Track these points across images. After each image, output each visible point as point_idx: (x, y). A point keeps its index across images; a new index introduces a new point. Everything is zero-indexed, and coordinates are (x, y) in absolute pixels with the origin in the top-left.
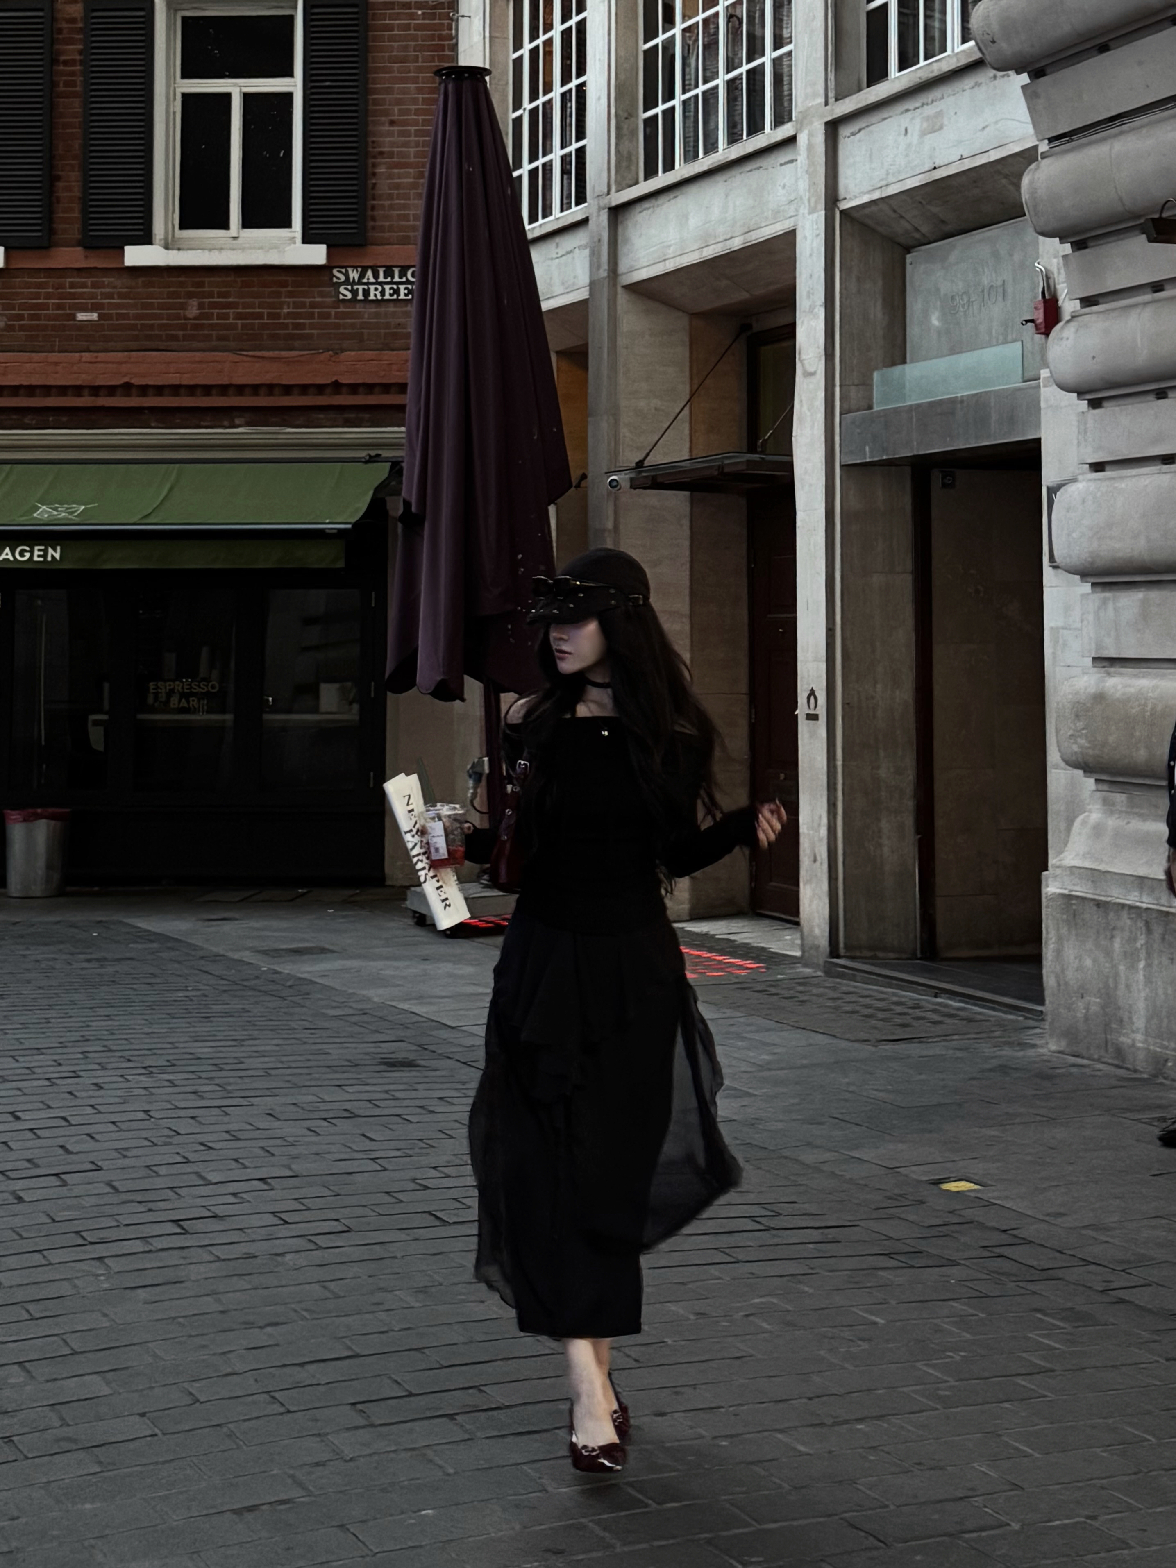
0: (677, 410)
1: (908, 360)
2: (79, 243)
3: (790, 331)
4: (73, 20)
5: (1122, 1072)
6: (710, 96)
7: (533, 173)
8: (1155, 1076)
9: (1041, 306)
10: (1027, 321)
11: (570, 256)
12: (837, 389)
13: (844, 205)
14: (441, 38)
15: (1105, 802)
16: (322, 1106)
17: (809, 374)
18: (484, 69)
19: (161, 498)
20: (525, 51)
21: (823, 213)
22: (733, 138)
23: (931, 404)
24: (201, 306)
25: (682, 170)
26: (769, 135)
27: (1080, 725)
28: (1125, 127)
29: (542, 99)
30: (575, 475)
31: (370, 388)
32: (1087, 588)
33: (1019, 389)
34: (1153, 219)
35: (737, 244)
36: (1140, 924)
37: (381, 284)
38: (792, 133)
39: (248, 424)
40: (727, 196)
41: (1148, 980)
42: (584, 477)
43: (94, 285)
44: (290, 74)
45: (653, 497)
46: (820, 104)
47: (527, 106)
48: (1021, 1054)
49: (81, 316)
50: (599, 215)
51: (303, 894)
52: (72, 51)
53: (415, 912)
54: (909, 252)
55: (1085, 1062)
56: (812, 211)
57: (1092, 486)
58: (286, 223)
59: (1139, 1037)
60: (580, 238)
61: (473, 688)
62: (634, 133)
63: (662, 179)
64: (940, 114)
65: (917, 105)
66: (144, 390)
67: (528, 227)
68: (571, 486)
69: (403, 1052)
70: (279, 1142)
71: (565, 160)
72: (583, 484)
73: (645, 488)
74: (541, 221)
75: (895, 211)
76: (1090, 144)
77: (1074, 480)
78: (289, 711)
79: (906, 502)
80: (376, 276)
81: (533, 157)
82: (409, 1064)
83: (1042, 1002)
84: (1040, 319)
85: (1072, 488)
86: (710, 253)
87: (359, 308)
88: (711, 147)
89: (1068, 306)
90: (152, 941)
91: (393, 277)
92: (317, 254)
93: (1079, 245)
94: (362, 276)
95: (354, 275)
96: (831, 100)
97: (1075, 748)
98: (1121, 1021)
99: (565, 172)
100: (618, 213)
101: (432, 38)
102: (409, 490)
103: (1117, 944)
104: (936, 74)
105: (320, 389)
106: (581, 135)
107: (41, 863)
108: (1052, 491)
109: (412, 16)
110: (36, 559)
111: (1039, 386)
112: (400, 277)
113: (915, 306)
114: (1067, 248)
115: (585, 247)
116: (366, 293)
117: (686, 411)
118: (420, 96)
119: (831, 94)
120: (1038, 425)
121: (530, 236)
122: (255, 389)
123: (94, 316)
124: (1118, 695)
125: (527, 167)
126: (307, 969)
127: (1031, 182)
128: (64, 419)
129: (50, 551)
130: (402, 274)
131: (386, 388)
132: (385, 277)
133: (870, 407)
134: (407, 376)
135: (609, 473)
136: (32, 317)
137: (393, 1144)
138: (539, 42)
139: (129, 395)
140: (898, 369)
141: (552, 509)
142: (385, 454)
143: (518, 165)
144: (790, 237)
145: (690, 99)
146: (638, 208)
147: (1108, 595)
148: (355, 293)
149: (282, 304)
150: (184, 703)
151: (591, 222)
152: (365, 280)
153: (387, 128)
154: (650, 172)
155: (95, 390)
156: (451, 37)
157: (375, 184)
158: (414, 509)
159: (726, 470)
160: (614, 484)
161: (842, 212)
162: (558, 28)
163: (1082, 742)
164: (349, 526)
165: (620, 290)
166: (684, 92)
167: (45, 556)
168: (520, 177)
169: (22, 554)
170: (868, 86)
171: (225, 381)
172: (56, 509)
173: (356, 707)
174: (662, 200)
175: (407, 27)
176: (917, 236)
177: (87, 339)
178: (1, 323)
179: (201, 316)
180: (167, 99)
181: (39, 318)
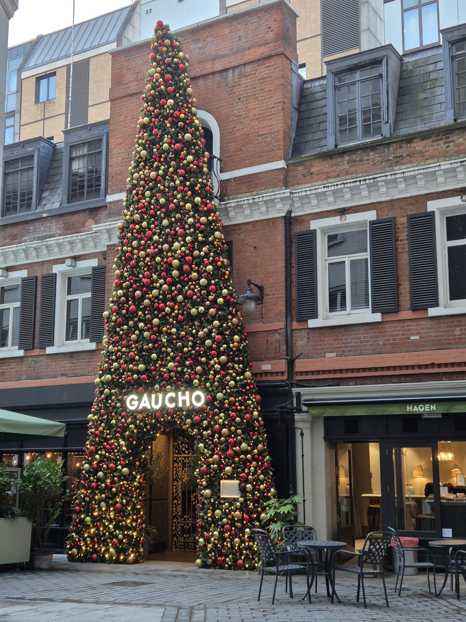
2: (410, 309)
4: (403, 224)
24: (461, 330)
43: (417, 325)
49: (412, 338)
52: (403, 235)
66: (439, 365)
110: (427, 410)
123: (418, 337)
128: (408, 379)
129: (432, 406)
136: (393, 339)
139: (433, 368)
155: (420, 367)
167: (430, 409)
169: (421, 408)
177: (415, 347)
178: (381, 343)
179: (461, 334)
180: (442, 249)
181: (396, 339)
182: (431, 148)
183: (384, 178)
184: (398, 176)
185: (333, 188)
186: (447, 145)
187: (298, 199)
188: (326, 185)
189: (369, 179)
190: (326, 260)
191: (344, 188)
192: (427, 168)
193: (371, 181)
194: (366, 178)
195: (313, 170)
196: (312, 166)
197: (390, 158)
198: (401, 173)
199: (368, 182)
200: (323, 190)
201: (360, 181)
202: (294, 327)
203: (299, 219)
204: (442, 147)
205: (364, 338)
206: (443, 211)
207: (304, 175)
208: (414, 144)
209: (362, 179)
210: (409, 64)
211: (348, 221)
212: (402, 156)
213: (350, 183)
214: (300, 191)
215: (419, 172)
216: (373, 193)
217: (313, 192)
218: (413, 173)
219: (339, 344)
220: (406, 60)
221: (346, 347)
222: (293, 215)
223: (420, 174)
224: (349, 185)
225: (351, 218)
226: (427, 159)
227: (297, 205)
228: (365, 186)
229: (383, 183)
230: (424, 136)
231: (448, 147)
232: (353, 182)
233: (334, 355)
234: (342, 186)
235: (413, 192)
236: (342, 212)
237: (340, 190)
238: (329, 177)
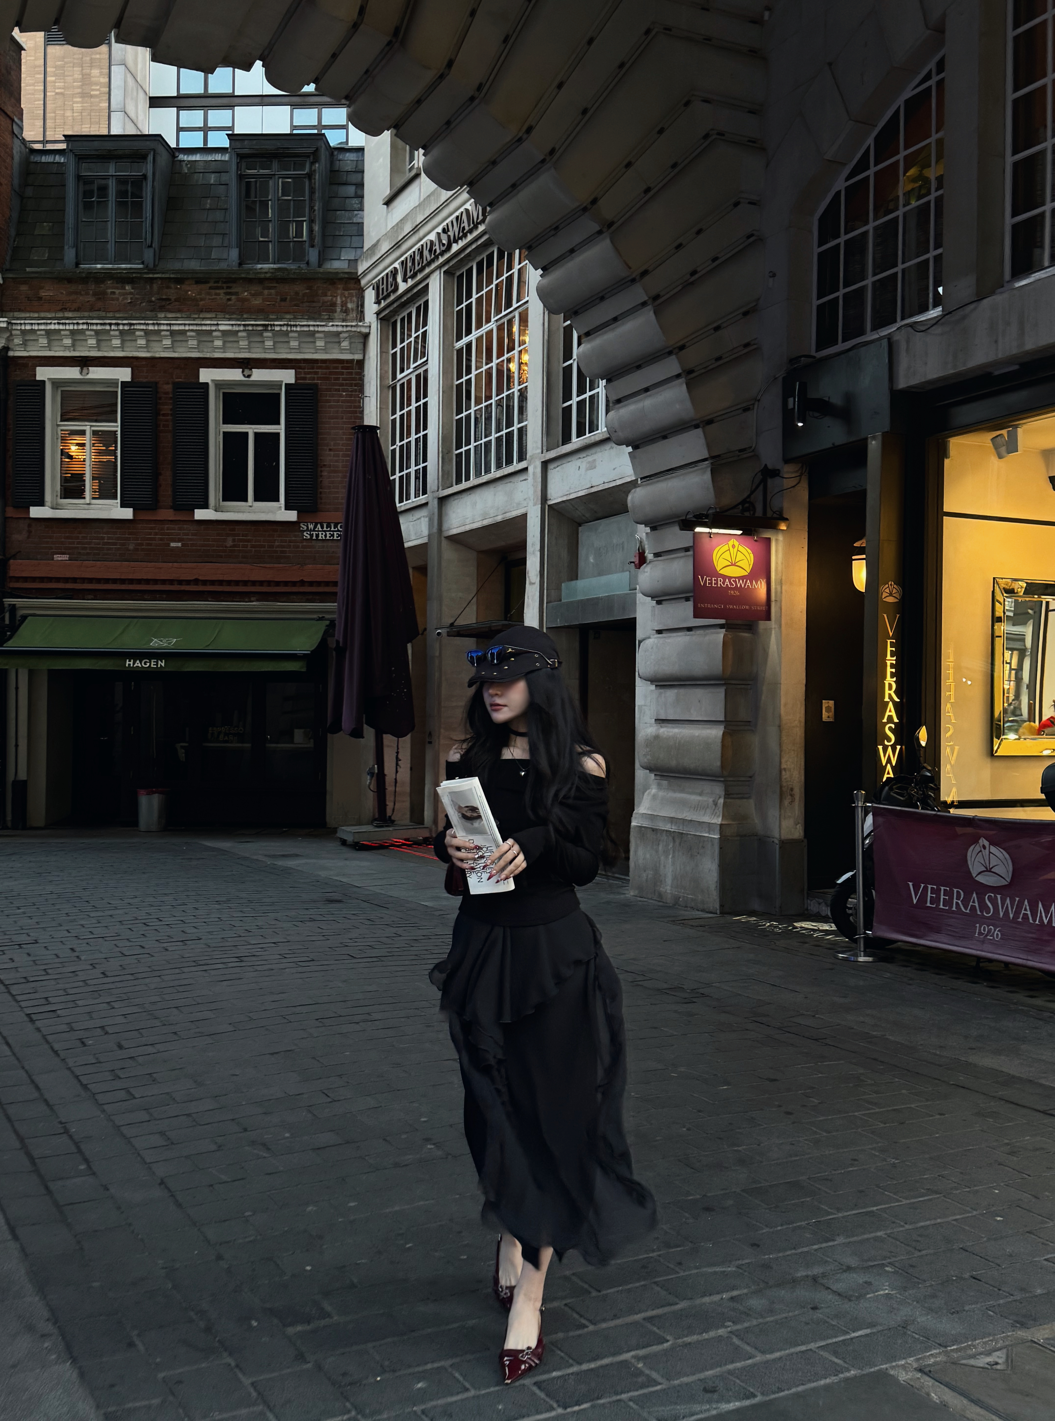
0: (470, 599)
1: (579, 578)
2: (171, 508)
3: (523, 561)
4: (167, 393)
5: (661, 904)
6: (488, 444)
7: (401, 478)
8: (675, 905)
9: (637, 556)
10: (631, 562)
11: (419, 521)
12: (545, 591)
13: (550, 503)
14: (355, 407)
15: (659, 785)
16: (300, 917)
17: (531, 584)
18: (376, 427)
19: (215, 636)
20: (397, 416)
21: (540, 506)
22: (499, 466)
23: (588, 600)
24: (234, 540)
25: (473, 481)
26: (516, 466)
27: (648, 749)
28: (673, 475)
29: (406, 441)
30: (421, 629)
31: (319, 584)
32: (653, 687)
33: (627, 594)
34: (682, 520)
35: (499, 519)
36: (671, 838)
37: (325, 531)
38: (526, 466)
39: (257, 600)
40: (495, 495)
41: (673, 863)
42: (425, 629)
43: (180, 529)
44: (278, 423)
45: (458, 641)
46: (539, 453)
47: (398, 444)
48: (618, 897)
49: (173, 545)
50: (433, 501)
51: (285, 831)
52: (166, 409)
53: (341, 839)
54: (580, 526)
55: (645, 900)
56: (535, 505)
57: (656, 641)
58: (277, 500)
59: (669, 888)
60: (423, 513)
61: (369, 732)
62: (451, 460)
63: (464, 485)
64: (595, 460)
65: (584, 456)
66: (205, 582)
67: (398, 505)
68: (419, 634)
69: (336, 896)
70: (280, 929)
71: (417, 472)
72: (425, 633)
73: (454, 636)
74: (405, 502)
75: (573, 507)
76: (658, 481)
77: (649, 638)
78: (277, 743)
79: (577, 645)
80: (322, 527)
81: (401, 470)
82: (339, 901)
83: (628, 875)
84: (637, 562)
85: (647, 641)
86: (486, 522)
87: (314, 543)
88: (488, 470)
89: (650, 556)
90: (213, 851)
91: (331, 528)
92: (292, 516)
93: (653, 529)
94: (315, 527)
95: (311, 526)
96: (545, 451)
97: (646, 760)
98: (661, 881)
99: (417, 478)
100: (443, 501)
101: (350, 407)
102: (339, 634)
103: (660, 848)
104: (593, 442)
105: (294, 584)
106: (425, 460)
107: (156, 814)
108: (640, 642)
109: (341, 396)
110: (152, 666)
111: (636, 593)
112: (334, 528)
113: (582, 552)
114: (648, 530)
115: (426, 517)
116: (317, 536)
117: (475, 599)
118: (344, 437)
119: (545, 448)
120: (635, 611)
121: (399, 510)
122: (261, 583)
123: (179, 544)
124: (665, 736)
125: (397, 476)
126: (291, 863)
127: (632, 498)
128: (165, 596)
129: (160, 662)
130: (336, 526)
131: (327, 584)
132: (327, 528)
133: (560, 600)
134: (338, 577)
135: (437, 629)
136: (148, 545)
137: (332, 931)
138: (405, 411)
139: (197, 585)
140: (573, 583)
141: (409, 646)
142: (327, 616)
143: (393, 474)
144: (524, 516)
145: (478, 445)
146: (452, 498)
147: (662, 691)
148: (312, 536)
149: (275, 540)
150: (226, 738)
151: (429, 504)
152: (317, 529)
153: (328, 452)
154: (459, 481)
155: (180, 582)
156: (360, 407)
157: (321, 481)
158: (341, 645)
159: (493, 629)
160: (439, 634)
161: (549, 506)
162: (414, 405)
163: (649, 757)
164: (309, 652)
165: (443, 539)
166: (475, 442)
167: (157, 665)
168: (395, 479)
169: (145, 664)
170: (563, 445)
171: (246, 579)
172: (161, 641)
173: (312, 741)
174: (464, 495)
175: (338, 401)
176: (584, 518)
177: (176, 556)
178: (131, 547)
179: (234, 546)
180: (216, 434)
181: (151, 545)
182: (208, 297)
183: (144, 327)
184: (162, 328)
185: (71, 327)
186: (228, 297)
187: (18, 332)
188: (61, 322)
189: (124, 324)
190: (58, 425)
191: (88, 329)
192: (201, 325)
193: (126, 328)
194: (120, 322)
195: (43, 293)
196: (42, 288)
197: (153, 299)
198: (167, 324)
199: (121, 327)
200: (57, 327)
201: (110, 324)
202: (9, 515)
203: (20, 361)
204: (221, 299)
205: (109, 538)
206: (219, 385)
207: (29, 299)
208: (185, 287)
209: (114, 322)
210: (184, 164)
211: (91, 376)
212: (169, 300)
213: (97, 324)
214: (22, 322)
215: (191, 328)
216: (128, 344)
217: (42, 327)
218: (182, 328)
219: (73, 543)
220: (182, 157)
221: (85, 548)
222: (11, 354)
223: (192, 330)
224: (94, 327)
225: (97, 373)
226: (202, 311)
227: (17, 341)
228: (117, 333)
229: (142, 333)
230: (200, 279)
231: (229, 300)
232: (101, 324)
233: (66, 557)
234: (85, 327)
235: (181, 353)
236: (84, 362)
237: (82, 332)
238: (66, 309)
